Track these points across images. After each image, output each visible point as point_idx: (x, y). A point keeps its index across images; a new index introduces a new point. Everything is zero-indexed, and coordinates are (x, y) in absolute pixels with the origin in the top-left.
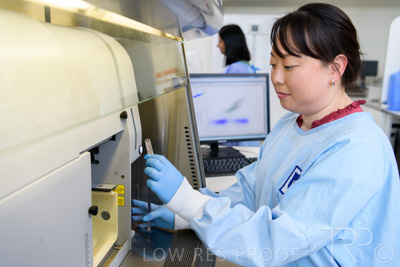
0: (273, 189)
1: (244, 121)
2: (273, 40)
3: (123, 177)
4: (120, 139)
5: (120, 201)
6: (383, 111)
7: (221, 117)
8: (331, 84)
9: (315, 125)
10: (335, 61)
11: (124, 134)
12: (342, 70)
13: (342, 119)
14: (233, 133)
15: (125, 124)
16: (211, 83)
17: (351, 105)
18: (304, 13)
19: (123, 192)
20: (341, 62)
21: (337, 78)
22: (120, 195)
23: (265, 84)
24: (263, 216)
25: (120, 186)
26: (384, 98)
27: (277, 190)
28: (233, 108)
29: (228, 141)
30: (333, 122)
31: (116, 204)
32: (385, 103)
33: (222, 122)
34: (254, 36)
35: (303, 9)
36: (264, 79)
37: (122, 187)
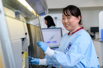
0: (64, 50)
1: (55, 42)
3: (26, 50)
5: (25, 56)
6: (100, 41)
11: (26, 39)
13: (79, 31)
15: (26, 36)
16: (45, 31)
19: (26, 54)
22: (25, 55)
23: (61, 31)
25: (25, 52)
26: (100, 37)
27: (66, 50)
28: (52, 38)
31: (24, 57)
32: (101, 39)
33: (49, 42)
34: (56, 21)
36: (60, 29)
37: (26, 52)
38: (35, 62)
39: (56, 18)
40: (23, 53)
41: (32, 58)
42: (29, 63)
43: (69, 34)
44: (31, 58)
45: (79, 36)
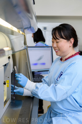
1: (44, 64)
2: (53, 35)
3: (8, 77)
4: (7, 65)
5: (7, 86)
7: (35, 62)
8: (70, 47)
9: (66, 60)
10: (71, 40)
11: (9, 64)
12: (73, 43)
13: (73, 57)
14: (40, 68)
15: (9, 60)
16: (31, 50)
17: (76, 53)
18: (61, 27)
20: (72, 40)
21: (71, 45)
22: (7, 84)
24: (53, 87)
28: (40, 59)
29: (38, 71)
30: (71, 58)
33: (36, 64)
35: (60, 25)
37: (8, 81)
38: (19, 92)
39: (45, 28)
40: (5, 84)
41: (16, 86)
42: (11, 92)
43: (61, 59)
44: (14, 86)
45: (73, 64)
